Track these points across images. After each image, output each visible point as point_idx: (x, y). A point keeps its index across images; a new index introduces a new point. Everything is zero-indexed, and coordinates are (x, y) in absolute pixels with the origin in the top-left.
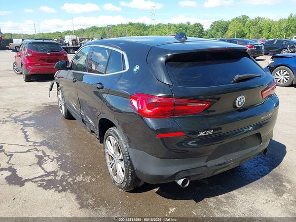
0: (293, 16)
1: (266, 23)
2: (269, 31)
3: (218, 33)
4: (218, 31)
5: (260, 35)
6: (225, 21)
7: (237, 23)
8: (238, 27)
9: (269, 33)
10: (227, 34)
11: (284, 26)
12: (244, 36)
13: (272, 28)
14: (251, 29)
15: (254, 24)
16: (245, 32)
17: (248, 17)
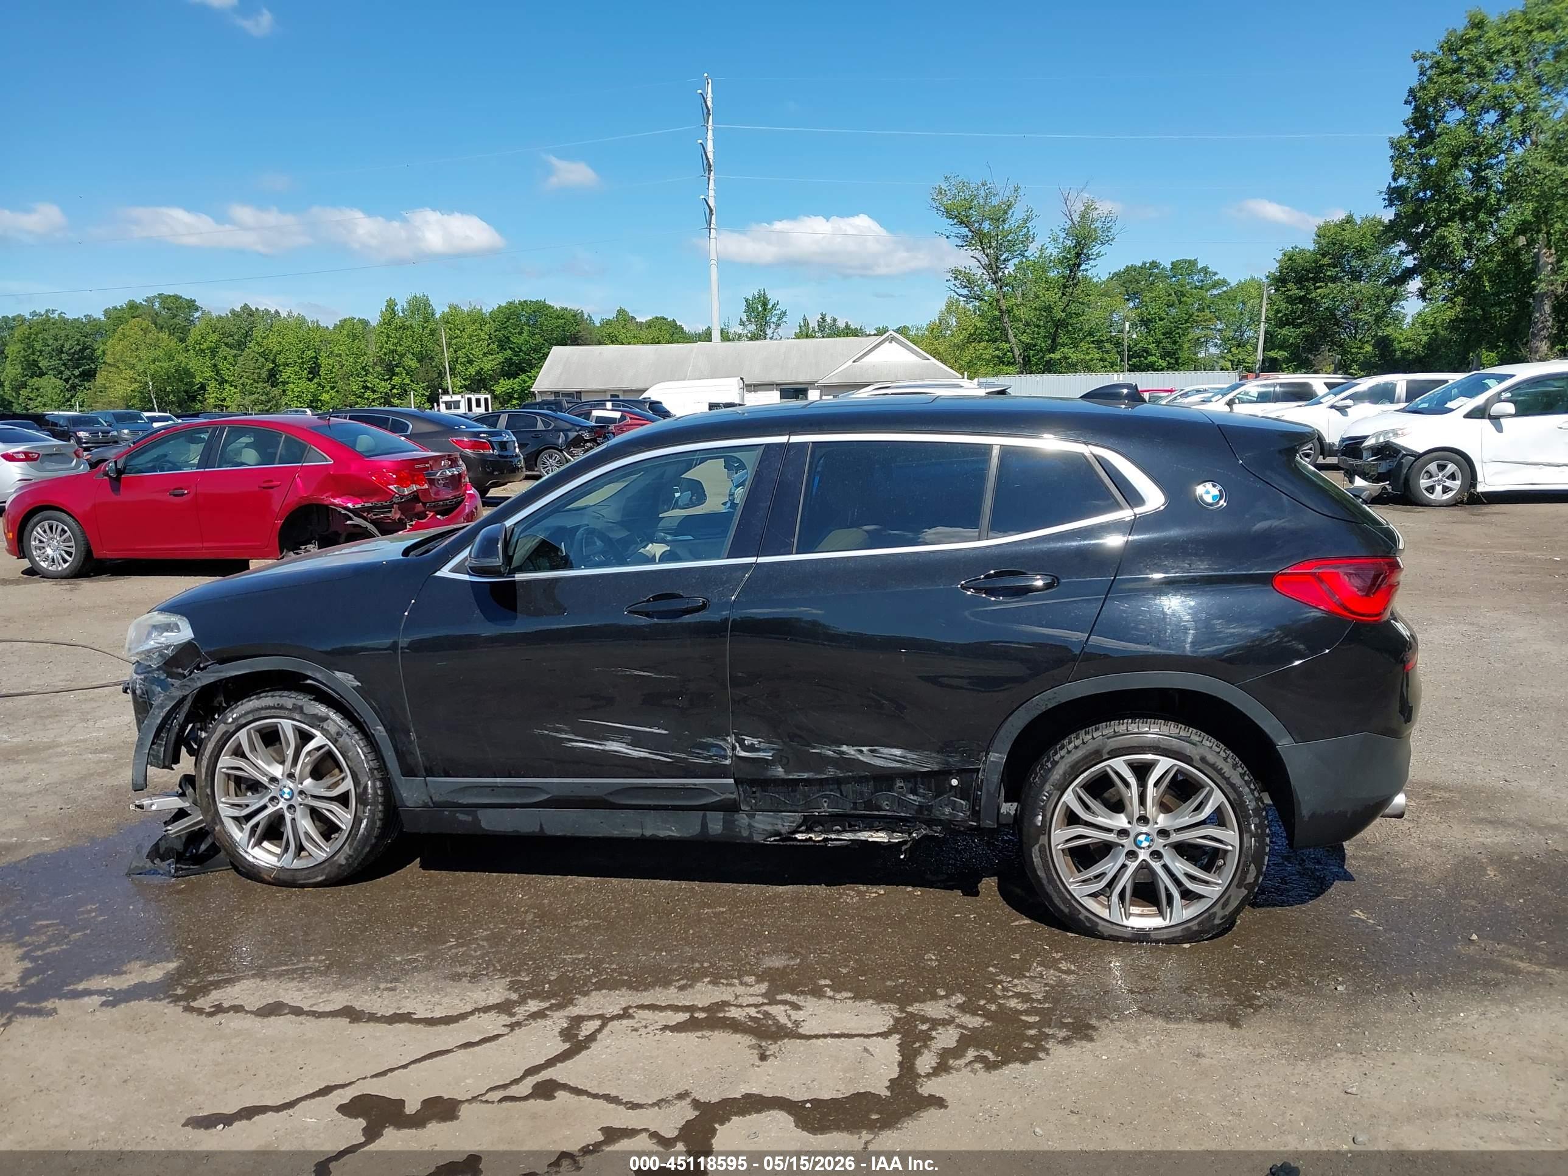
0: (399, 308)
1: (291, 337)
2: (314, 372)
3: (35, 382)
4: (34, 370)
5: (275, 391)
6: (70, 316)
7: (145, 331)
8: (160, 353)
9: (312, 386)
10: (104, 389)
11: (373, 351)
12: (193, 399)
13: (322, 361)
14: (223, 366)
15: (229, 340)
16: (198, 380)
17: (192, 305)
